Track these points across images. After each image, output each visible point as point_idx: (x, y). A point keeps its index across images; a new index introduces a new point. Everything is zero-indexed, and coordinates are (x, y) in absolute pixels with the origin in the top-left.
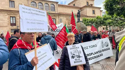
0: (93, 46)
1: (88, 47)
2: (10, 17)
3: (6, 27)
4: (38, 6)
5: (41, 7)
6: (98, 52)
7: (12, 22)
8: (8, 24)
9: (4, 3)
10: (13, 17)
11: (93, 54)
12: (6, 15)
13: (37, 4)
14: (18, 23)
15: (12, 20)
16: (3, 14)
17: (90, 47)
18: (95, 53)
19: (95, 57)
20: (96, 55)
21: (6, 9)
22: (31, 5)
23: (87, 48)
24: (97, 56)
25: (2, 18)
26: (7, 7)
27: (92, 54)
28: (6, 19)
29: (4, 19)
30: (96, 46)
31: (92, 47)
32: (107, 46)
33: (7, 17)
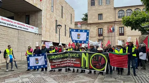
2: (99, 28)
3: (95, 37)
4: (127, 13)
5: (130, 14)
7: (99, 33)
8: (96, 35)
9: (94, 17)
10: (100, 28)
12: (95, 28)
13: (125, 12)
14: (104, 34)
15: (100, 31)
16: (93, 27)
21: (95, 22)
22: (119, 14)
25: (92, 30)
26: (96, 20)
28: (95, 31)
29: (94, 31)
33: (96, 29)
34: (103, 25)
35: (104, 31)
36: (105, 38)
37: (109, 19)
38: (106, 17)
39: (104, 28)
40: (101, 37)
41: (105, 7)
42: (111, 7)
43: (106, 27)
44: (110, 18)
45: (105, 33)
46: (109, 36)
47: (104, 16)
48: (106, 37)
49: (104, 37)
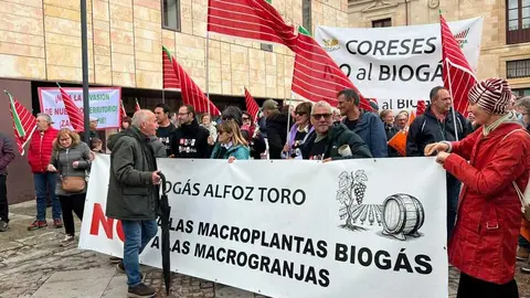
0: (284, 195)
1: (256, 194)
6: (295, 243)
7: (514, 25)
8: (496, 38)
11: (264, 244)
17: (266, 192)
18: (274, 243)
19: (265, 262)
20: (274, 253)
23: (246, 192)
24: (277, 261)
25: (469, 11)
27: (255, 235)
28: (487, 15)
30: (299, 197)
31: (273, 195)
32: (391, 234)
33: (492, 1)
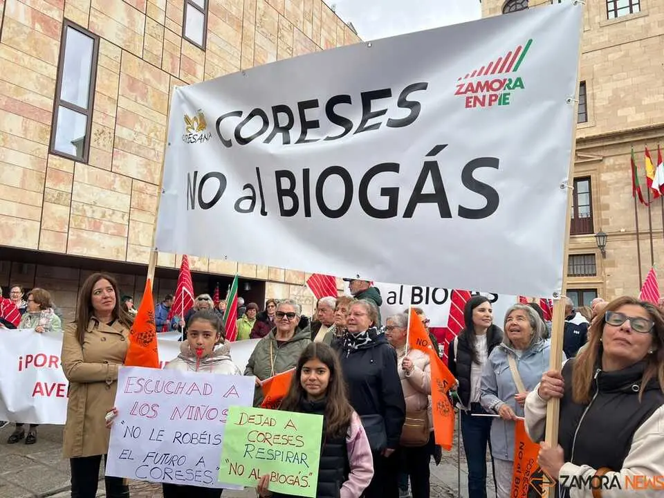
34: (595, 156)
35: (604, 199)
36: (613, 248)
37: (640, 108)
38: (616, 102)
39: (605, 177)
40: (586, 241)
41: (604, 37)
42: (647, 28)
43: (611, 169)
44: (646, 101)
45: (607, 207)
46: (644, 227)
47: (600, 95)
48: (619, 234)
49: (602, 235)
